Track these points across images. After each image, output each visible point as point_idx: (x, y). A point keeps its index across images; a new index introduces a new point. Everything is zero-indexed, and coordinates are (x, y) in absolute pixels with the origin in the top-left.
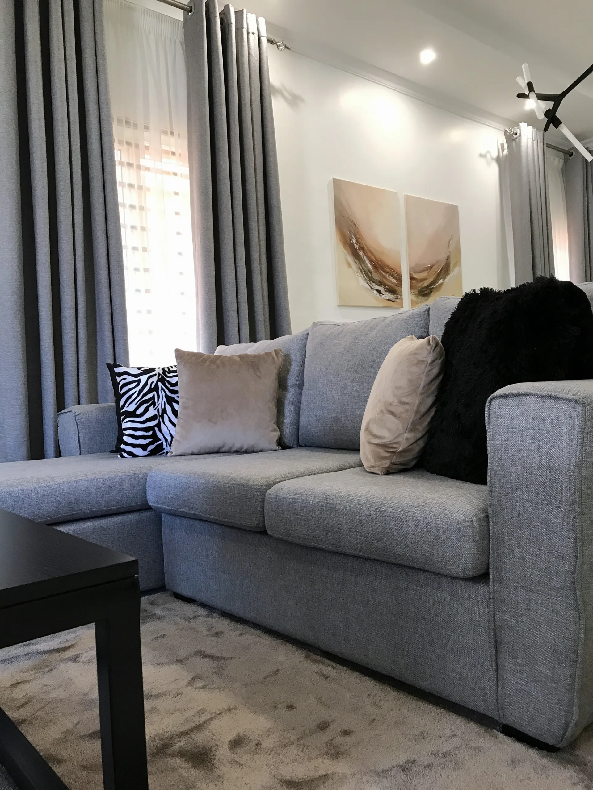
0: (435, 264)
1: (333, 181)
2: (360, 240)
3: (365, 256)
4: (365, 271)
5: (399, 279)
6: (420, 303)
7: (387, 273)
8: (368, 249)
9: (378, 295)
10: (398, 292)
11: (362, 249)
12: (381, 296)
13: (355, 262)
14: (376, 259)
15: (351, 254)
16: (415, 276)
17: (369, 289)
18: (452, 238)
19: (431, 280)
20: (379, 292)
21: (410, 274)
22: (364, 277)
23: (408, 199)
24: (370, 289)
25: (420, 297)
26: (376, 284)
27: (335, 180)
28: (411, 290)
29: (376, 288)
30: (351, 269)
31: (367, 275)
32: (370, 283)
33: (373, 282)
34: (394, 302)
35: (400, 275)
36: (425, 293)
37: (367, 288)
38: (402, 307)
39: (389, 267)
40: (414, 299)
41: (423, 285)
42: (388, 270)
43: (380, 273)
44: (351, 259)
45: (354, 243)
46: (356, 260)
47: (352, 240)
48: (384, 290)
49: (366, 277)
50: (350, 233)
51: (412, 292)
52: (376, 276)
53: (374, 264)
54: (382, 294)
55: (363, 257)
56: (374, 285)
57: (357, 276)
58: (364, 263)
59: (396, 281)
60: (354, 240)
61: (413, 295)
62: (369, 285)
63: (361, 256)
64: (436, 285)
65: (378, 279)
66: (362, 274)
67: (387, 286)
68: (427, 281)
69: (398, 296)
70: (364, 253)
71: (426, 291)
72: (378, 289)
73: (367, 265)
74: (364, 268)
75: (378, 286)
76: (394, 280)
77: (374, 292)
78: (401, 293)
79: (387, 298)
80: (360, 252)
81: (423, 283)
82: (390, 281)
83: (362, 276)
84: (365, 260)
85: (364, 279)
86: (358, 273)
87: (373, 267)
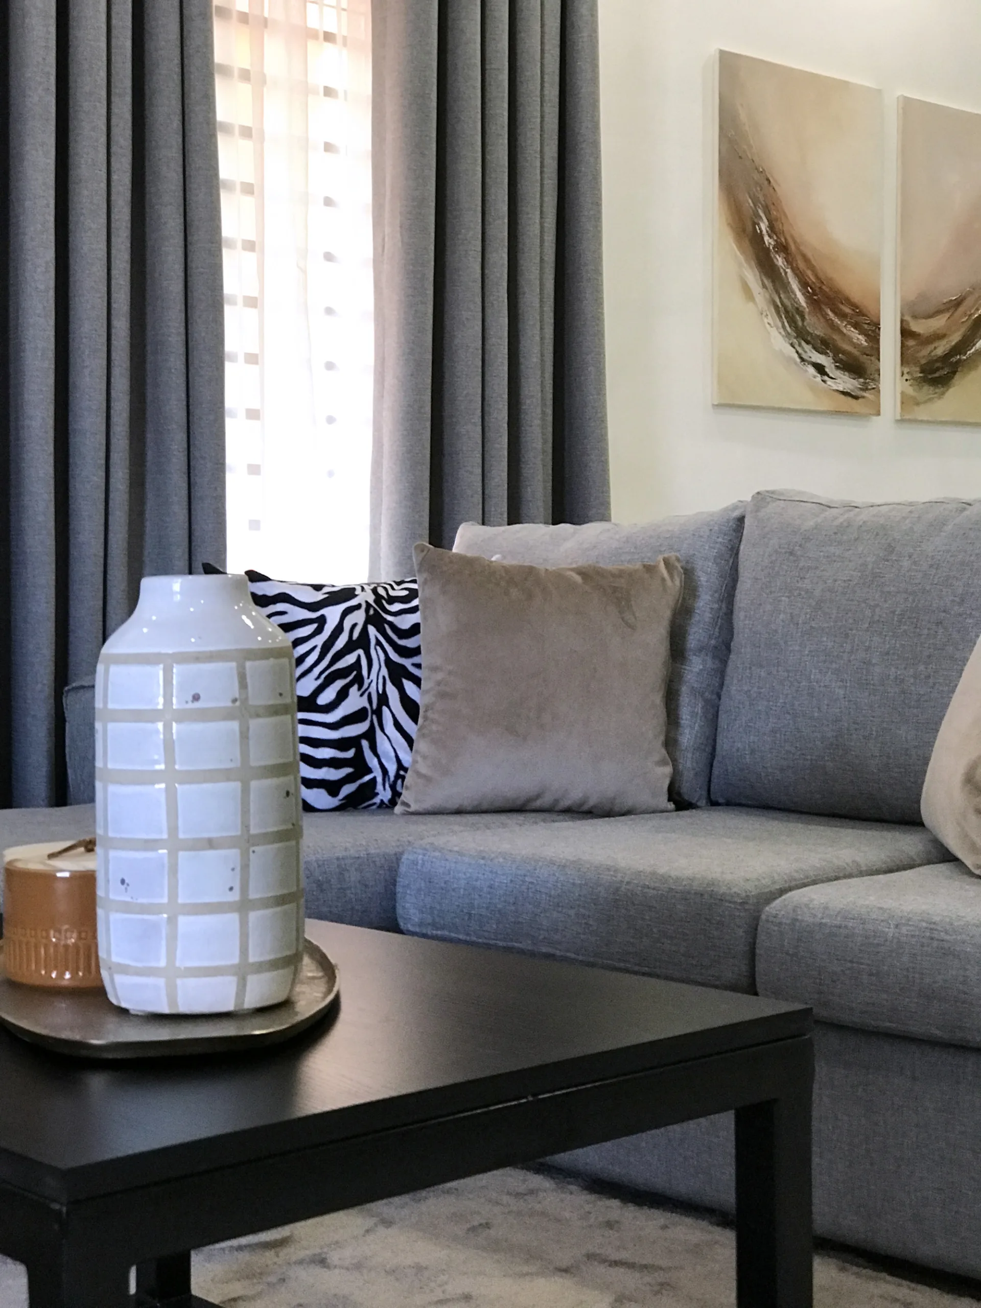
0: (970, 293)
1: (717, 56)
2: (778, 226)
3: (789, 271)
4: (787, 312)
5: (873, 332)
6: (925, 402)
7: (842, 316)
8: (798, 248)
9: (819, 378)
10: (869, 372)
11: (783, 248)
12: (824, 381)
13: (764, 286)
14: (817, 277)
15: (753, 263)
16: (917, 327)
17: (796, 363)
19: (955, 338)
20: (820, 369)
21: (902, 321)
22: (784, 327)
23: (908, 106)
24: (798, 360)
25: (926, 388)
26: (815, 348)
27: (724, 56)
28: (902, 364)
29: (813, 360)
30: (751, 304)
31: (792, 322)
32: (800, 345)
33: (808, 342)
34: (856, 398)
35: (877, 325)
36: (937, 375)
37: (790, 359)
38: (878, 414)
39: (848, 301)
40: (910, 391)
41: (933, 354)
42: (847, 310)
43: (825, 316)
44: (752, 277)
45: (764, 232)
46: (766, 281)
47: (758, 225)
48: (833, 366)
49: (790, 327)
50: (755, 206)
51: (906, 370)
52: (815, 325)
53: (810, 290)
54: (828, 376)
55: (784, 270)
56: (808, 351)
57: (768, 326)
58: (786, 286)
59: (866, 341)
60: (764, 222)
61: (907, 380)
62: (797, 352)
63: (779, 268)
64: (969, 352)
65: (818, 333)
66: (780, 317)
67: (840, 355)
68: (944, 342)
69: (868, 383)
70: (789, 261)
71: (942, 368)
72: (819, 361)
73: (793, 292)
74: (786, 301)
75: (819, 352)
76: (860, 337)
77: (808, 369)
78: (876, 376)
79: (841, 389)
80: (777, 257)
81: (935, 348)
82: (850, 340)
83: (780, 325)
84: (790, 280)
85: (783, 333)
86: (769, 317)
87: (809, 298)
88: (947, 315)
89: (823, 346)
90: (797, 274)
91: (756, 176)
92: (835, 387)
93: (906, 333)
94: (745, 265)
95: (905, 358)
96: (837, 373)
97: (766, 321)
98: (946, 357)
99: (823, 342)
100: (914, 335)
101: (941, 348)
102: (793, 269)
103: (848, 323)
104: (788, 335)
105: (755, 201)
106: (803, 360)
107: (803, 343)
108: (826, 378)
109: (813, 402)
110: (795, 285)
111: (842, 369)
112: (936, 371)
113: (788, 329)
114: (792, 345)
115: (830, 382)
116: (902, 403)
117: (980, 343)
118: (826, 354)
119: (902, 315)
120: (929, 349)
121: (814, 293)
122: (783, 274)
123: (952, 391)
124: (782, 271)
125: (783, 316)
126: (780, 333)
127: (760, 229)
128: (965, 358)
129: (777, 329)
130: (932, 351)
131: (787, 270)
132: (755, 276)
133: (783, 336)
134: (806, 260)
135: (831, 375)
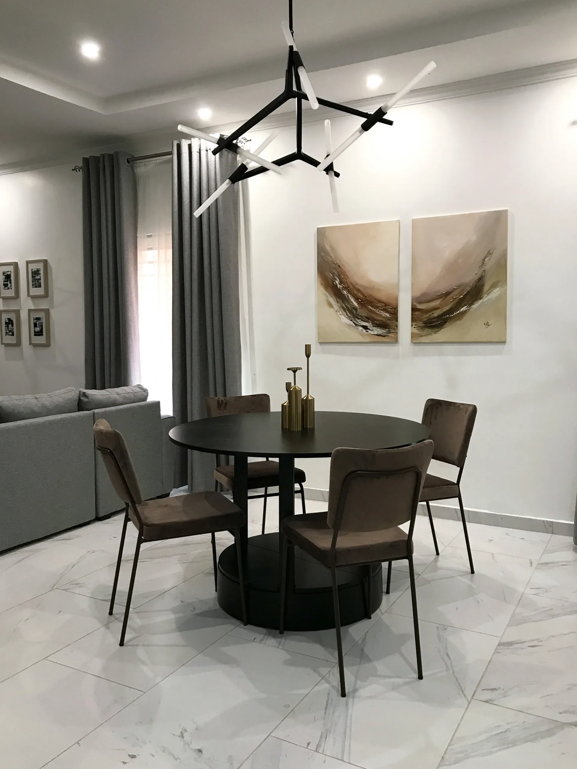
0: (455, 289)
1: (316, 230)
2: (345, 281)
3: (349, 295)
5: (394, 312)
6: (426, 335)
7: (377, 307)
8: (354, 286)
9: (364, 331)
10: (391, 326)
11: (346, 288)
12: (367, 332)
13: (338, 302)
14: (364, 295)
15: (332, 295)
16: (419, 306)
17: (353, 326)
19: (447, 308)
20: (365, 328)
21: (412, 305)
22: (347, 314)
23: (415, 223)
26: (362, 320)
28: (412, 322)
29: (362, 324)
30: (332, 309)
31: (351, 312)
33: (359, 319)
35: (396, 309)
37: (349, 325)
38: (397, 342)
39: (380, 301)
40: (416, 331)
42: (379, 305)
43: (368, 309)
45: (338, 283)
46: (338, 300)
47: (335, 282)
48: (372, 326)
49: (350, 314)
50: (333, 275)
51: (414, 324)
52: (362, 312)
53: (360, 301)
54: (369, 329)
55: (347, 295)
56: (359, 322)
57: (339, 315)
58: (348, 301)
60: (337, 281)
61: (414, 328)
63: (345, 295)
65: (364, 315)
66: (345, 312)
67: (376, 322)
69: (391, 330)
70: (349, 292)
71: (437, 321)
72: (364, 325)
73: (352, 302)
74: (348, 306)
75: (364, 322)
76: (386, 314)
77: (359, 328)
79: (376, 333)
80: (344, 291)
82: (381, 316)
83: (345, 314)
84: (350, 298)
85: (347, 317)
86: (340, 312)
87: (359, 303)
88: (441, 300)
89: (367, 319)
90: (354, 296)
91: (334, 266)
92: (373, 333)
93: (414, 309)
94: (329, 296)
95: (413, 320)
96: (374, 328)
97: (338, 313)
98: (439, 317)
99: (367, 318)
100: (419, 310)
101: (436, 314)
102: (351, 294)
103: (380, 310)
104: (349, 317)
105: (333, 274)
106: (356, 325)
107: (357, 319)
108: (368, 330)
109: (361, 339)
110: (352, 300)
111: (376, 327)
112: (433, 323)
113: (349, 315)
114: (351, 320)
115: (370, 332)
116: (412, 337)
117: (464, 308)
118: (368, 322)
119: (412, 303)
120: (429, 314)
121: (362, 301)
122: (347, 297)
123: (443, 330)
124: (346, 295)
125: (347, 311)
126: (345, 317)
127: (336, 283)
128: (452, 316)
129: (344, 315)
130: (431, 315)
132: (333, 299)
133: (347, 318)
134: (358, 290)
135: (371, 329)
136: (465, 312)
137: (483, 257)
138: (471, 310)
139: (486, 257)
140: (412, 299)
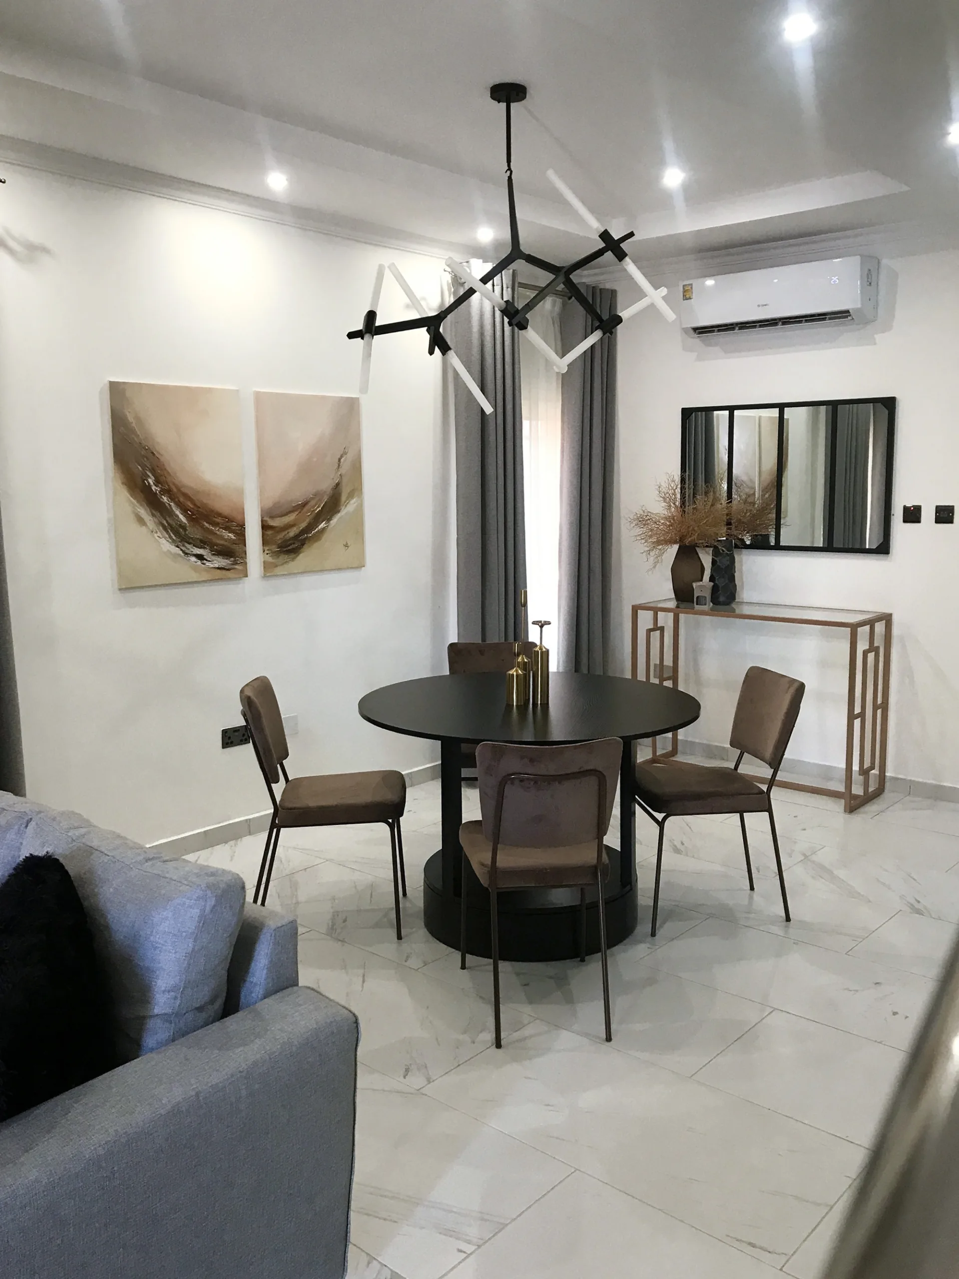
0: (312, 499)
1: (108, 385)
2: (162, 479)
4: (172, 528)
5: (240, 531)
6: (282, 564)
7: (216, 524)
8: (179, 490)
9: (199, 563)
10: (237, 554)
11: (168, 492)
12: (203, 564)
13: (153, 515)
14: (195, 505)
15: (144, 504)
16: (272, 523)
17: (181, 557)
18: (345, 453)
19: (303, 525)
20: (200, 557)
21: (262, 521)
22: (170, 537)
23: (258, 397)
24: (183, 555)
25: (282, 556)
26: (194, 546)
27: (114, 386)
28: (263, 546)
29: (194, 553)
30: (144, 527)
31: (177, 533)
32: (184, 546)
33: (189, 543)
34: (228, 570)
35: (242, 526)
36: (290, 548)
37: (176, 555)
38: (247, 576)
39: (219, 515)
40: (269, 559)
41: (286, 537)
42: (219, 520)
43: (202, 527)
44: (143, 512)
45: (152, 483)
46: (154, 512)
47: (147, 480)
48: (210, 554)
49: (175, 536)
50: (143, 469)
51: (266, 548)
52: (194, 532)
53: (190, 513)
54: (207, 560)
55: (169, 504)
56: (190, 548)
57: (157, 538)
58: (171, 513)
59: (234, 536)
60: (151, 479)
61: (267, 554)
62: (181, 550)
63: (165, 504)
64: (313, 532)
65: (198, 537)
66: (167, 532)
67: (215, 547)
68: (295, 529)
69: (237, 560)
70: (172, 498)
71: (294, 543)
72: (199, 553)
73: (177, 516)
74: (170, 521)
75: (198, 548)
76: (230, 535)
77: (191, 559)
78: (244, 555)
79: (217, 566)
80: (163, 497)
81: (288, 533)
82: (222, 538)
83: (167, 536)
84: (173, 509)
85: (170, 541)
86: (159, 533)
87: (189, 518)
88: (297, 513)
89: (202, 544)
90: (179, 505)
91: (143, 452)
92: (212, 566)
93: (265, 527)
94: (137, 505)
95: (265, 542)
96: (213, 558)
97: (156, 535)
98: (296, 537)
99: (201, 541)
100: (272, 528)
101: (292, 532)
102: (176, 503)
103: (221, 528)
104: (174, 541)
105: (144, 467)
106: (186, 554)
107: (187, 545)
108: (205, 562)
109: (194, 576)
110: (178, 512)
111: (217, 555)
112: (289, 546)
113: (174, 538)
114: (178, 547)
115: (207, 564)
116: (264, 567)
117: (322, 525)
118: (204, 548)
119: (262, 518)
120: (283, 534)
121: (193, 514)
122: (168, 507)
123: (301, 555)
124: (167, 505)
125: (170, 531)
126: (168, 541)
127: (148, 483)
128: (311, 535)
129: (165, 538)
130: (286, 535)
131: (171, 504)
132: (145, 510)
134: (185, 495)
135: (209, 559)
136: (324, 529)
137: (339, 456)
138: (329, 527)
139: (342, 456)
140: (262, 511)
